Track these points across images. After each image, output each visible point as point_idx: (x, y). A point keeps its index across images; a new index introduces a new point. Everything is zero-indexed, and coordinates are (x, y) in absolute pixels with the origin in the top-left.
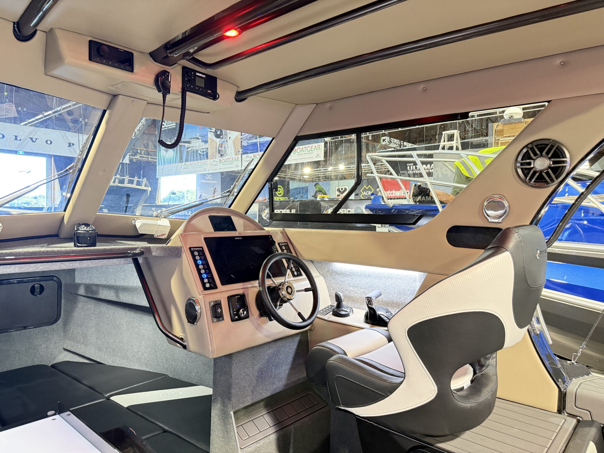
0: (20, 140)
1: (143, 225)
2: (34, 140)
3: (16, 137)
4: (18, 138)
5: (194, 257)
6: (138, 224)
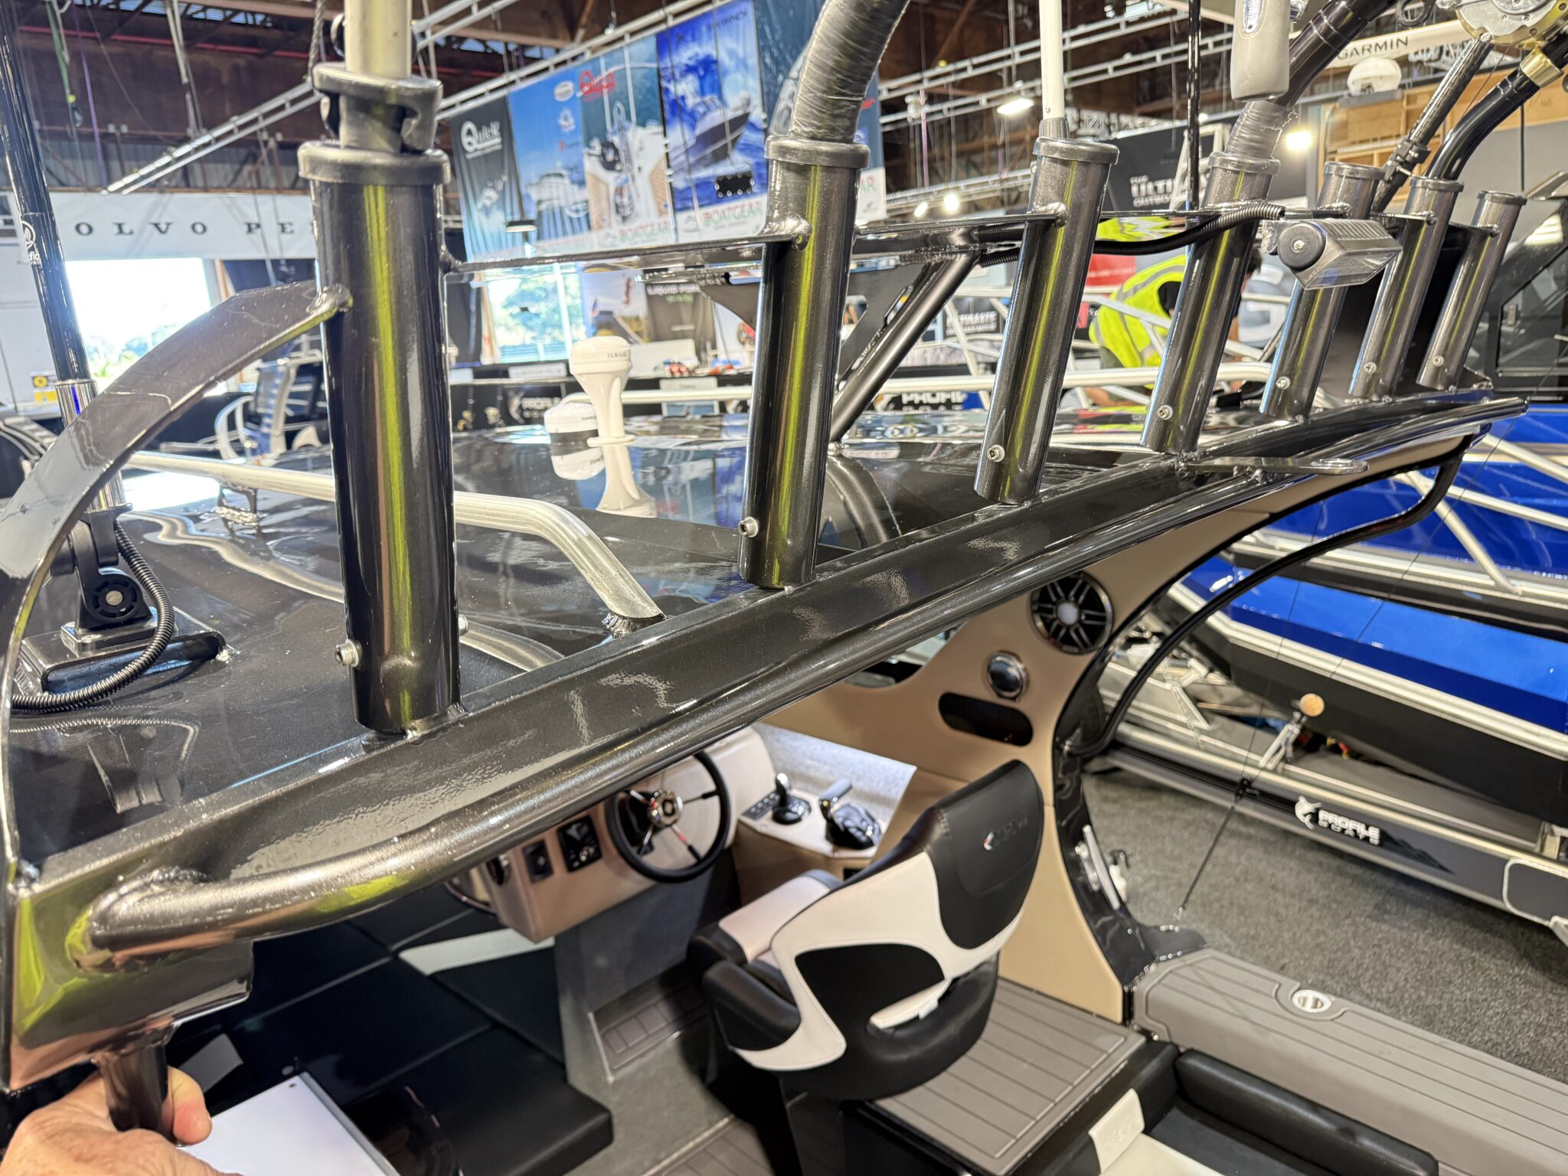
0: (131, 233)
2: (163, 227)
3: (120, 226)
4: (126, 229)
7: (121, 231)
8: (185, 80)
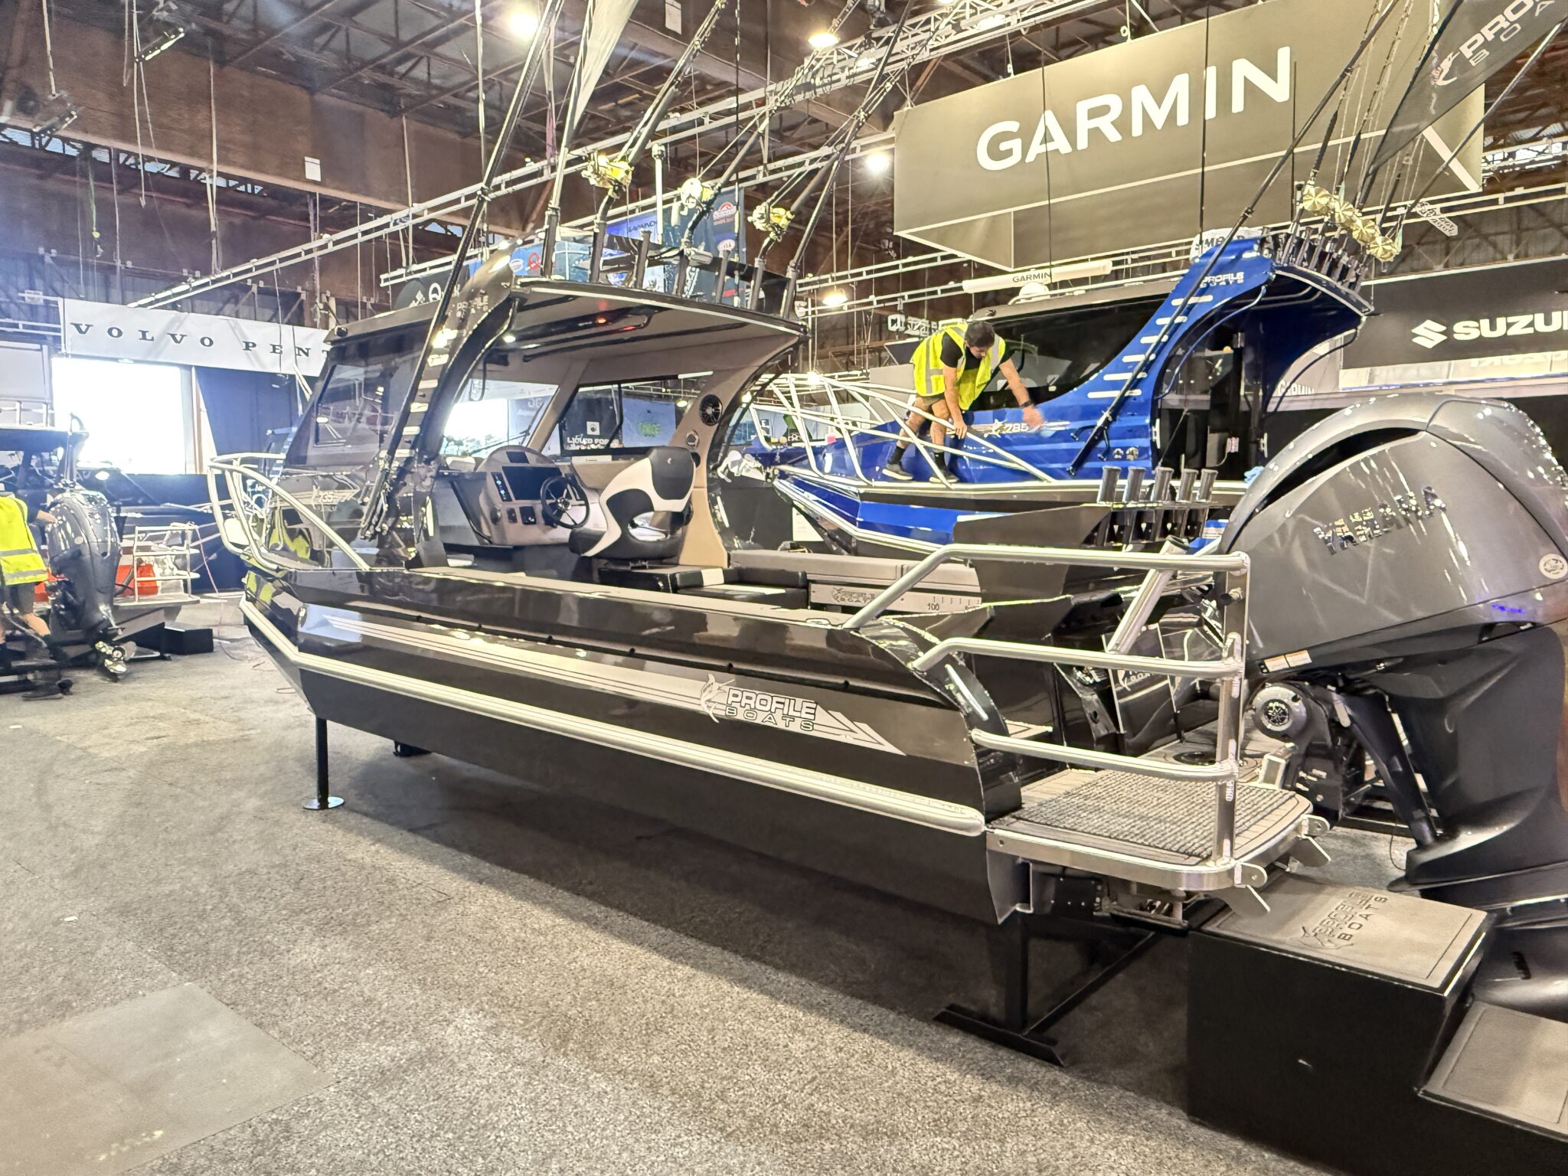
0: (152, 339)
2: (178, 338)
3: (144, 333)
4: (148, 336)
5: (495, 479)
7: (144, 338)
8: (213, 228)
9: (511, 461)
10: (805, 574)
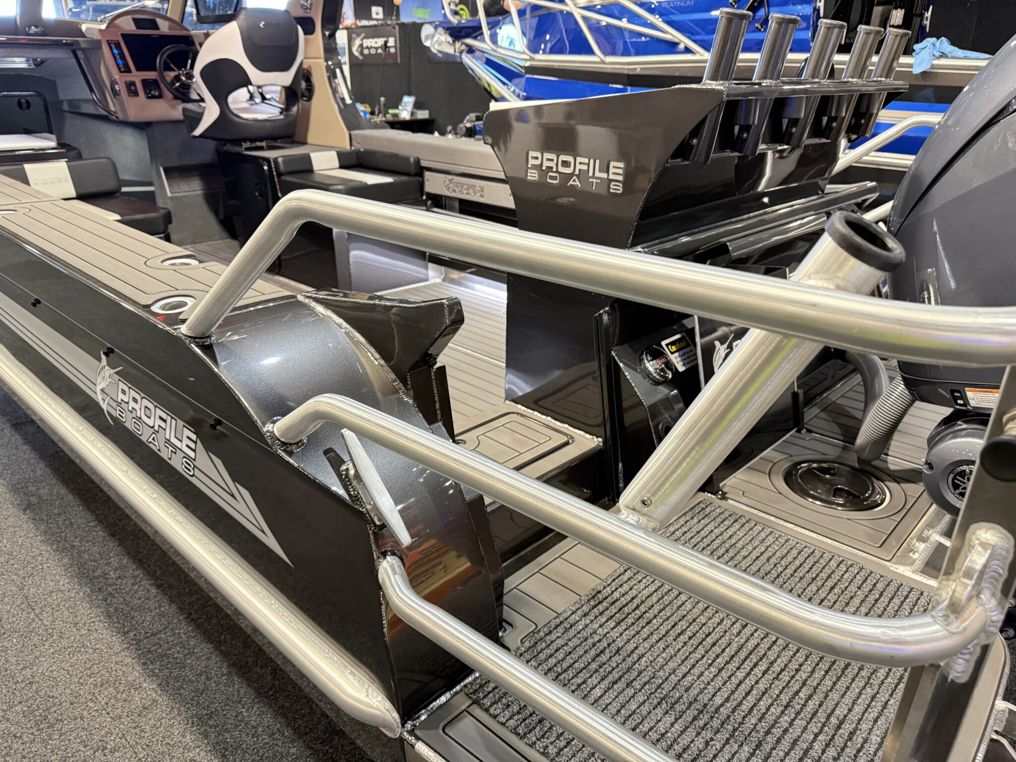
1: (88, 29)
5: (111, 48)
6: (84, 27)
9: (138, 27)
10: (418, 161)
